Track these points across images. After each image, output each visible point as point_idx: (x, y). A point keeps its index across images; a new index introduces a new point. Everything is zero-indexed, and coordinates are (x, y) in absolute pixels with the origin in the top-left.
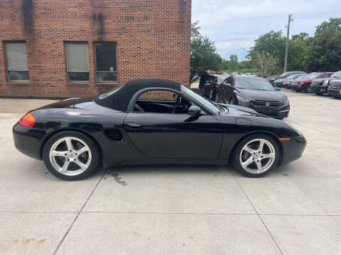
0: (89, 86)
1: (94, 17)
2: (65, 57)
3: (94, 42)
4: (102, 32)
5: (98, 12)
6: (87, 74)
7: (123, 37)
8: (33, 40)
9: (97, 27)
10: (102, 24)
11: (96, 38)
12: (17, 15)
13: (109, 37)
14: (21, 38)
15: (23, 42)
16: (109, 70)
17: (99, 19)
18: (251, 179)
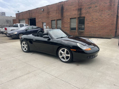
0: (75, 32)
1: (79, 9)
2: (70, 23)
3: (78, 18)
4: (81, 14)
5: (80, 7)
6: (75, 28)
7: (87, 15)
8: (63, 19)
9: (79, 13)
10: (81, 11)
11: (79, 16)
12: (60, 12)
13: (83, 15)
14: (60, 18)
15: (61, 19)
16: (82, 26)
17: (80, 10)
18: (63, 62)
